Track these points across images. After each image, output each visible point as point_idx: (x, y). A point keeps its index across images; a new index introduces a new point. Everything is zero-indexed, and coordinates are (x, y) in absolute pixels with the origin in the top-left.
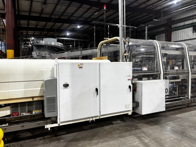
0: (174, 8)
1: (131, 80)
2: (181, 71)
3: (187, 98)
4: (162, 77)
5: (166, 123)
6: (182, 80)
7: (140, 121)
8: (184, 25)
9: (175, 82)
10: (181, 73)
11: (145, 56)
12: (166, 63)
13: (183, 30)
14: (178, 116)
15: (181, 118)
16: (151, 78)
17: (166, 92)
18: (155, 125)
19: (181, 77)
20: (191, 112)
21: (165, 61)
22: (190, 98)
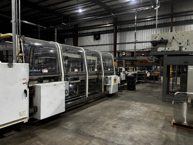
0: (79, 16)
1: (27, 84)
2: (81, 73)
3: (85, 96)
4: (63, 79)
5: (65, 124)
6: (81, 81)
7: (38, 127)
8: (88, 33)
9: (76, 83)
10: (81, 75)
11: (49, 57)
12: (67, 65)
13: (87, 37)
14: (77, 114)
15: (78, 116)
16: (53, 80)
17: (66, 94)
18: (54, 128)
19: (80, 78)
20: (87, 109)
21: (67, 63)
22: (87, 96)
